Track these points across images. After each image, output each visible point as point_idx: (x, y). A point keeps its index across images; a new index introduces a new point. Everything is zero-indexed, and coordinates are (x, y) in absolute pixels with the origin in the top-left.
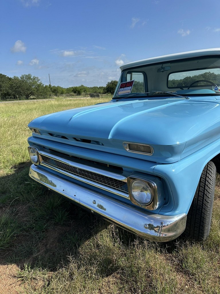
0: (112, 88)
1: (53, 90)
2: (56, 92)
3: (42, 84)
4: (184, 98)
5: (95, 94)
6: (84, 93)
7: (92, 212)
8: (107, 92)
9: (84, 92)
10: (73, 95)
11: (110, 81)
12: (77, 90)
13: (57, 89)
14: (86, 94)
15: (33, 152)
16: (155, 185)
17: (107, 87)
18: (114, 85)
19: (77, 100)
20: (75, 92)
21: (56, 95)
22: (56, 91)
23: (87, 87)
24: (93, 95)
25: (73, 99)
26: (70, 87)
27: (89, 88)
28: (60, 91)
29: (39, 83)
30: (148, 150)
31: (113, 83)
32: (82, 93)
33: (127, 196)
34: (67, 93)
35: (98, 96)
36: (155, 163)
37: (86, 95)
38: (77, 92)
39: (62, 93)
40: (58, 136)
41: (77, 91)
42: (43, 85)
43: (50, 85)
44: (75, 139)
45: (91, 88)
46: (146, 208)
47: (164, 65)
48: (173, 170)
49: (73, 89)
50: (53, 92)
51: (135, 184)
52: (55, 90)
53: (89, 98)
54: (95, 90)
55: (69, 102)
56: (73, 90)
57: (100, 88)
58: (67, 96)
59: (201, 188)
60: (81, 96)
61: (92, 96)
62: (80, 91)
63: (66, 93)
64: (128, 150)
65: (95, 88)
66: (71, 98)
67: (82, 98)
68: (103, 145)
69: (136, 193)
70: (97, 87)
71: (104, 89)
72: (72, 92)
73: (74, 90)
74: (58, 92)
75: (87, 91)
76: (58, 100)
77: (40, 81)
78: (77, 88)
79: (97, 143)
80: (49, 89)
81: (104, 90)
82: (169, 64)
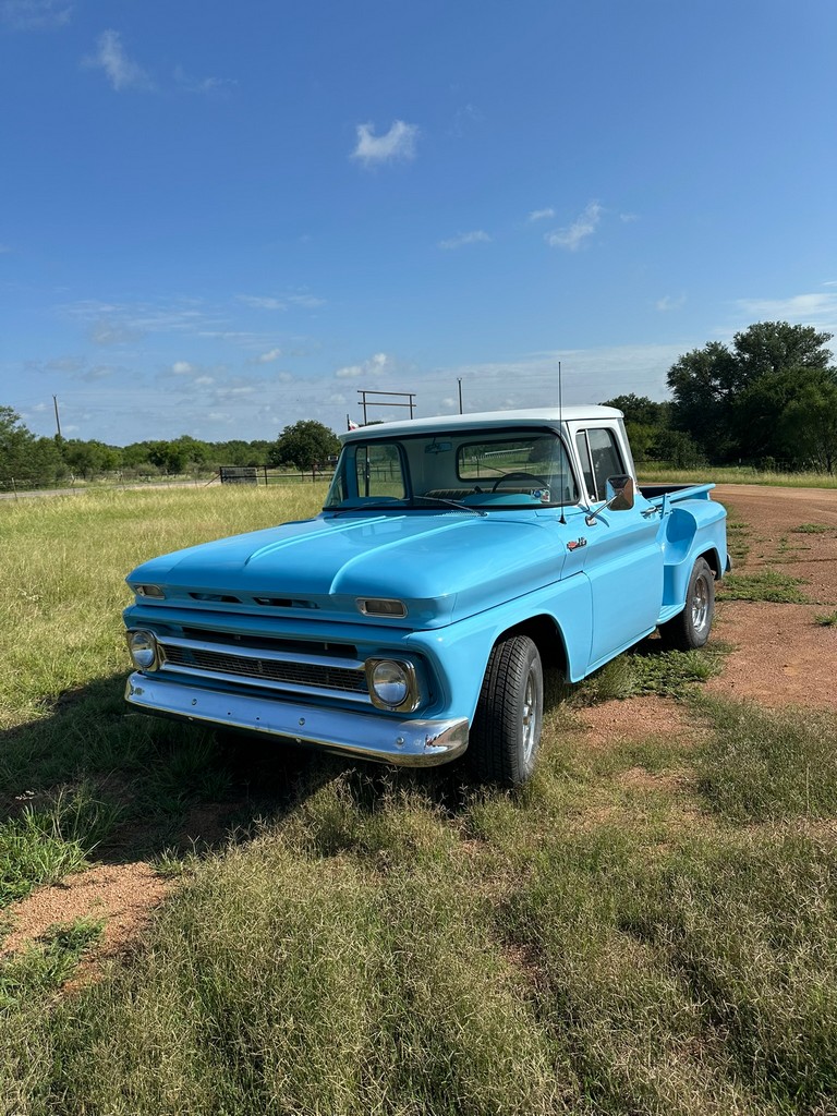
0: (303, 449)
1: (70, 454)
2: (83, 461)
3: (27, 432)
4: (477, 514)
5: (239, 471)
6: (195, 464)
7: (299, 741)
8: (283, 461)
9: (196, 461)
10: (152, 475)
11: (293, 424)
12: (167, 454)
13: (89, 451)
14: (201, 469)
15: (141, 641)
16: (411, 666)
17: (279, 442)
18: (309, 435)
19: (171, 491)
20: (159, 463)
21: (83, 474)
22: (85, 459)
23: (204, 443)
24: (233, 472)
25: (154, 488)
26: (136, 444)
27: (211, 444)
28: (98, 458)
29: (15, 428)
30: (398, 609)
31: (306, 429)
32: (187, 466)
33: (367, 699)
34: (125, 465)
35: (251, 478)
36: (411, 630)
37: (202, 473)
38: (167, 463)
39: (107, 466)
40: (213, 597)
41: (167, 459)
42: (34, 436)
43: (57, 437)
44: (257, 600)
45: (219, 445)
46: (398, 710)
47: (439, 440)
48: (440, 640)
49: (149, 451)
50: (72, 462)
51: (380, 669)
52: (80, 456)
53: (218, 483)
54: (235, 455)
55: (142, 502)
56: (150, 456)
57: (254, 444)
58: (128, 476)
59: (500, 680)
60: (184, 476)
61: (227, 477)
62: (178, 459)
63: (120, 466)
64: (364, 612)
65: (236, 446)
66: (145, 487)
67: (190, 486)
68: (316, 607)
69: (380, 686)
70: (245, 443)
71: (272, 449)
72: (146, 461)
73: (155, 454)
74: (90, 464)
75: (205, 456)
76: (98, 495)
77: (18, 424)
78: (167, 447)
79: (304, 604)
80: (57, 453)
81: (270, 453)
82: (448, 439)
